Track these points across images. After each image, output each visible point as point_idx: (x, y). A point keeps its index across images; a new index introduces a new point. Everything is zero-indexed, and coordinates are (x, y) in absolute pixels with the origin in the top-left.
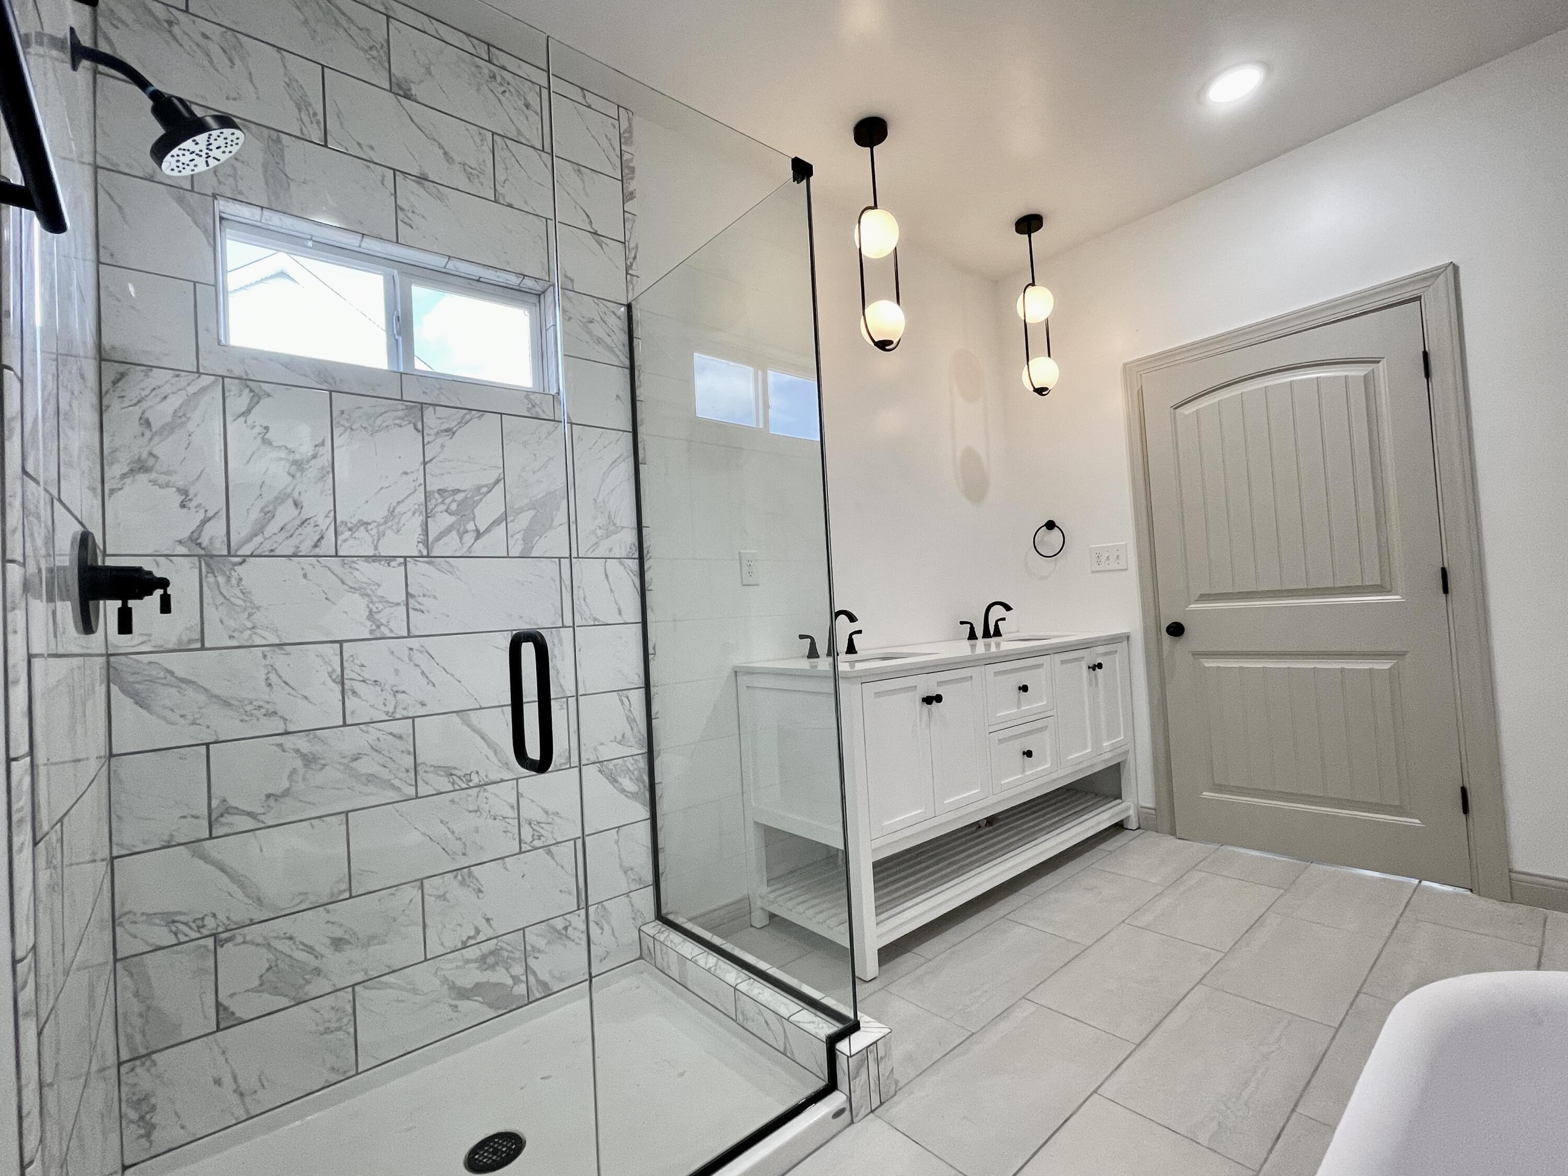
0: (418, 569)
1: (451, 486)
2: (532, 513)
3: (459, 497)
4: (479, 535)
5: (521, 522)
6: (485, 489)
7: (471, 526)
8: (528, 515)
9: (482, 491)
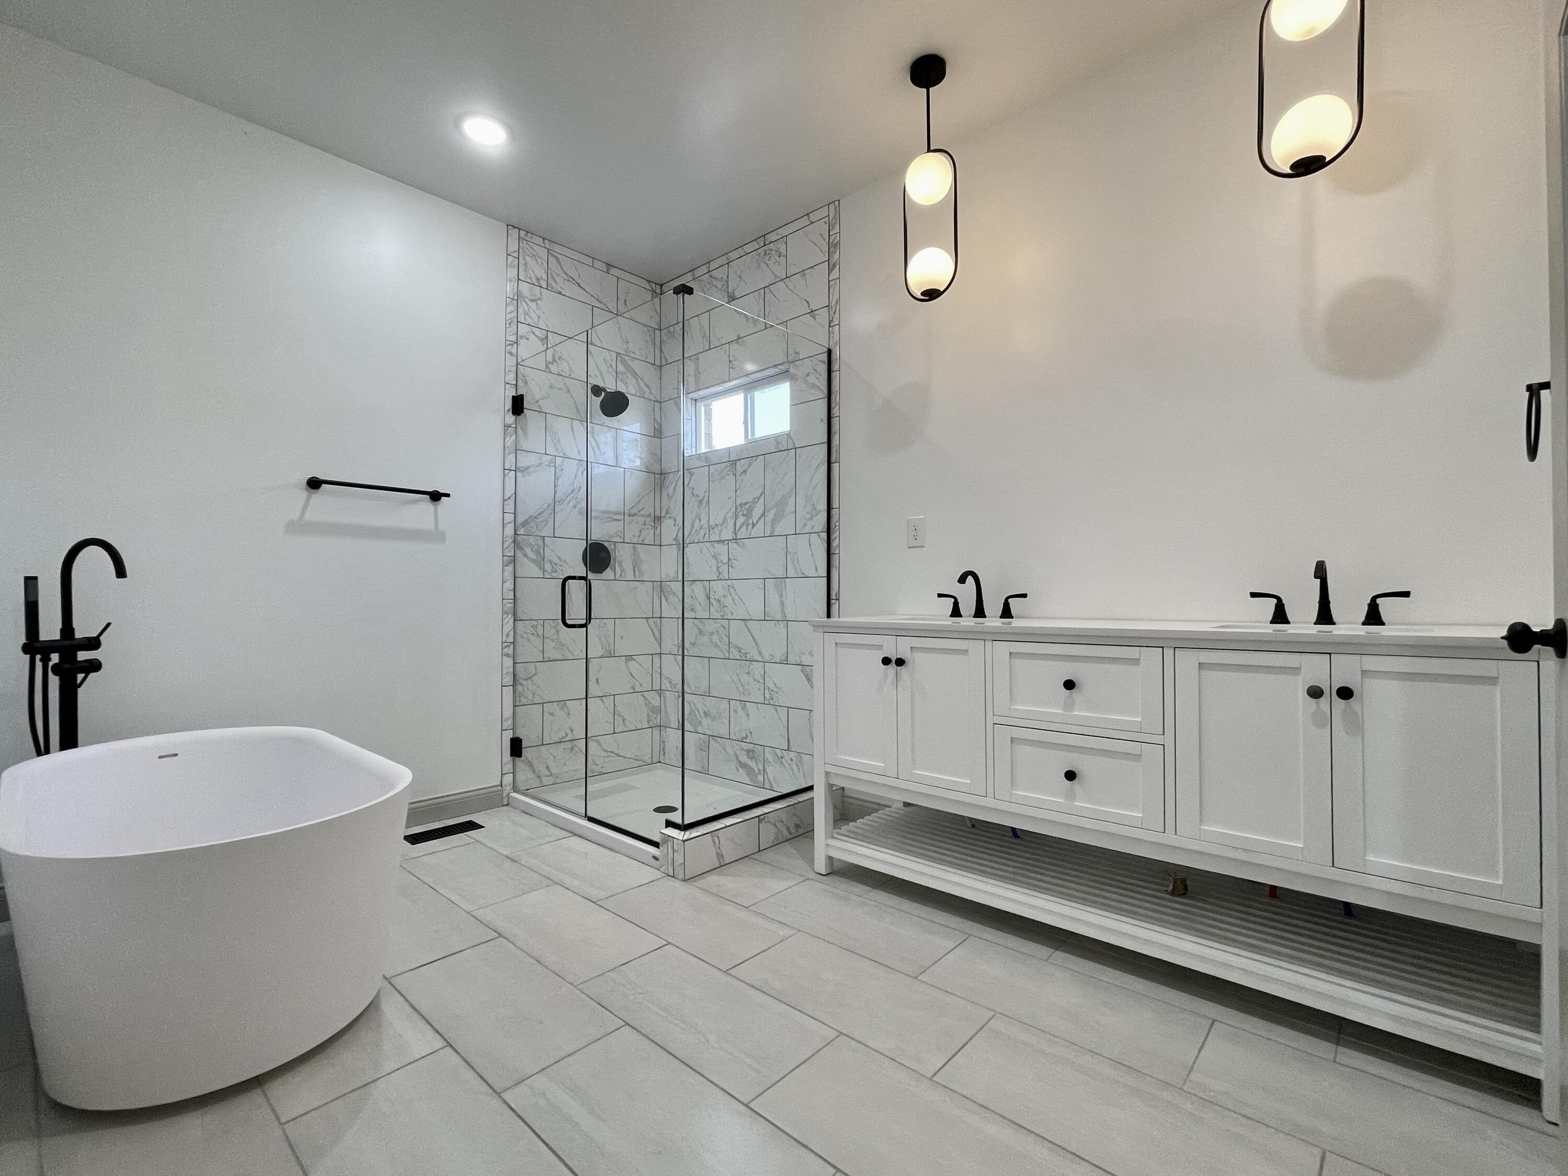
0: (733, 545)
1: (744, 502)
2: (775, 509)
3: (747, 506)
4: (754, 525)
5: (771, 515)
6: (756, 500)
7: (750, 522)
8: (774, 511)
9: (755, 502)
